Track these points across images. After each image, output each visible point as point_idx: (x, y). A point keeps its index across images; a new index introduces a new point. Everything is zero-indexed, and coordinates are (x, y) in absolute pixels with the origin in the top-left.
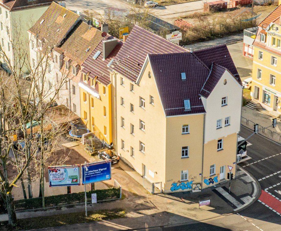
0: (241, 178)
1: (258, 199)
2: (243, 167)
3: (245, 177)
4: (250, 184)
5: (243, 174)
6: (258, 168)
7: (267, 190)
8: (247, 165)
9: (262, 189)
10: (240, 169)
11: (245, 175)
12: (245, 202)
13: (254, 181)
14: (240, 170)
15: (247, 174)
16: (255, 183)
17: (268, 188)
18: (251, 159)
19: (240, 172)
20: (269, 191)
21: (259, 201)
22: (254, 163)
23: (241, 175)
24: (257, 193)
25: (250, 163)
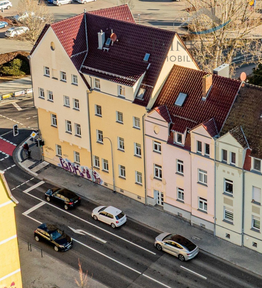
0: (35, 163)
1: (17, 146)
2: (33, 178)
3: (31, 165)
4: (25, 158)
5: (33, 169)
6: (16, 180)
7: (6, 156)
8: (29, 181)
9: (12, 157)
10: (36, 175)
11: (30, 168)
12: (30, 141)
13: (20, 163)
14: (37, 172)
15: (28, 170)
16: (19, 162)
17: (5, 159)
18: (24, 190)
19: (36, 170)
20: (5, 156)
21: (15, 145)
22: (20, 186)
23: (36, 166)
24: (17, 152)
25: (25, 184)
